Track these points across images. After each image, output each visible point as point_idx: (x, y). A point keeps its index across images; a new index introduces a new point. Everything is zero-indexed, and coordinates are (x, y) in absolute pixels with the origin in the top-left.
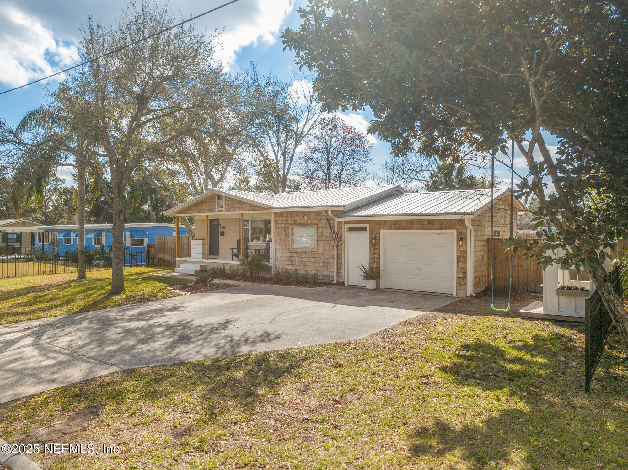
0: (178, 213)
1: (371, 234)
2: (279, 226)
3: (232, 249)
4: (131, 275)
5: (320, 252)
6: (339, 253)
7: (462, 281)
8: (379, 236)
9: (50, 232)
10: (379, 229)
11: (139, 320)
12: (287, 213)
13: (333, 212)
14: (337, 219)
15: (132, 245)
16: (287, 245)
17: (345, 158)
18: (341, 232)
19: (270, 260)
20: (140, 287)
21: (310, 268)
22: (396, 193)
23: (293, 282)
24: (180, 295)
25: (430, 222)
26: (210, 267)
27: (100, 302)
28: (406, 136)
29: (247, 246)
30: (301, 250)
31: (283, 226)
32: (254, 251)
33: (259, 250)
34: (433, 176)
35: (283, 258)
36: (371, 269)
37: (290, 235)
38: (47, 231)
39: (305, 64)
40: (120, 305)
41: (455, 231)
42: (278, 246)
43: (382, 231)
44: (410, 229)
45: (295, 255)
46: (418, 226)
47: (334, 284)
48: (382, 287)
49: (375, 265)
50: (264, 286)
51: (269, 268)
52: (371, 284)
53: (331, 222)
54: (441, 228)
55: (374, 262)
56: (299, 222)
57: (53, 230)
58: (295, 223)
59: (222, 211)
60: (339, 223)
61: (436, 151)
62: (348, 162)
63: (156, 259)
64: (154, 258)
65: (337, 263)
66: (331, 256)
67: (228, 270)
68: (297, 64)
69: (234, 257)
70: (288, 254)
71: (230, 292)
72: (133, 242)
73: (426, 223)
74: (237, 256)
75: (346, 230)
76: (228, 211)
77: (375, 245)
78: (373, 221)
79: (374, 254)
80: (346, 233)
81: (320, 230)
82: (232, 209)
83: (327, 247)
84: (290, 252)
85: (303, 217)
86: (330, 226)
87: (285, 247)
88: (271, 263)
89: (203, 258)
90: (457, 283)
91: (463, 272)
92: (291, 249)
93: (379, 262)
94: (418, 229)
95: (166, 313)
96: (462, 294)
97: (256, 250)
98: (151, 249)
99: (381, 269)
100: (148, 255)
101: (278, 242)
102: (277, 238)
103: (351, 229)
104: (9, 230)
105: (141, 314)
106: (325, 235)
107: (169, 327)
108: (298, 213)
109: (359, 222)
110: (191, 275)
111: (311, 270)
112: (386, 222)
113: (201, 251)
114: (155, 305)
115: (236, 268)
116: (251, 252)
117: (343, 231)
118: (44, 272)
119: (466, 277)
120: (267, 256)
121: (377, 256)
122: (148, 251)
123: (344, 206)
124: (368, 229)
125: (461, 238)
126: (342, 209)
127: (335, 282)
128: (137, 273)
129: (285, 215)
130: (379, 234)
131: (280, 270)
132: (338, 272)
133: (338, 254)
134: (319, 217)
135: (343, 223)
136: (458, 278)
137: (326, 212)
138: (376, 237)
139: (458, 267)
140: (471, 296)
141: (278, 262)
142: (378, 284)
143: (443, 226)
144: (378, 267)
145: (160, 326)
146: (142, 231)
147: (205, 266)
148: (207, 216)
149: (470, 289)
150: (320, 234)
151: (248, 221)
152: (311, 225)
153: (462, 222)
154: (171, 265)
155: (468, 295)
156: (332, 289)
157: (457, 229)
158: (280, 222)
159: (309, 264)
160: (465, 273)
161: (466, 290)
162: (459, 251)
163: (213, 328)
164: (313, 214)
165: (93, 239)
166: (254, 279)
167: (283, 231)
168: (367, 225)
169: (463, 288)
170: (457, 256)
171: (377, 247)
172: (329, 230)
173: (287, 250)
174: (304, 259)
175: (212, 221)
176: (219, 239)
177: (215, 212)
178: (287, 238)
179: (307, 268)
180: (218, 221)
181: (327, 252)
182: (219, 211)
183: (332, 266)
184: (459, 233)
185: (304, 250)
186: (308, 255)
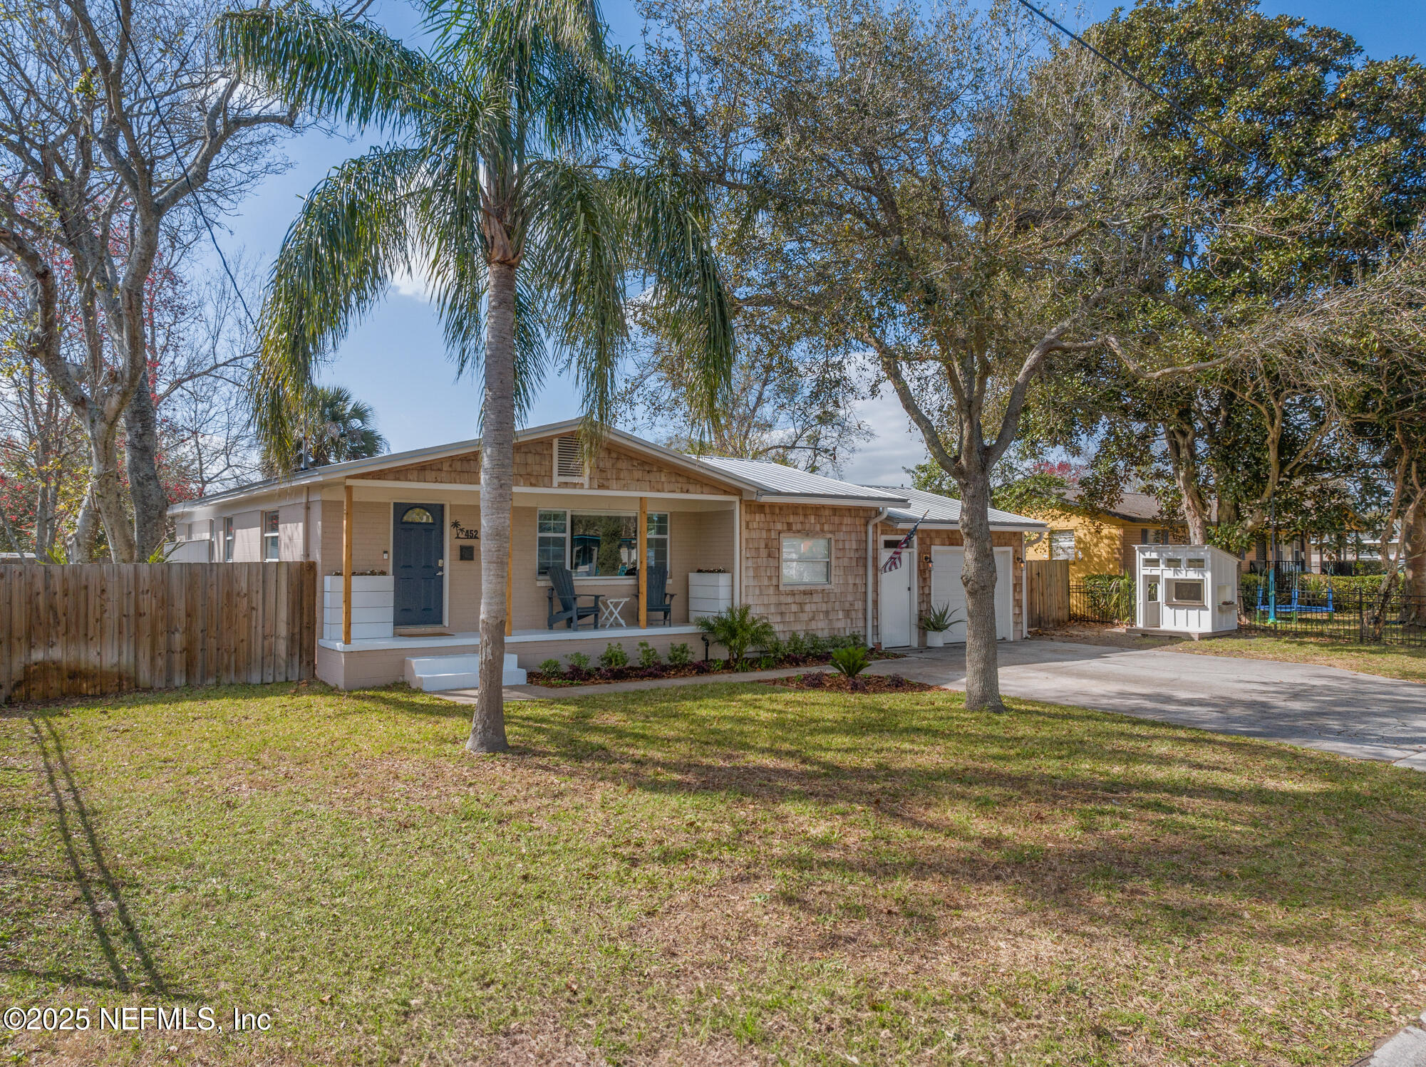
1: (919, 554)
5: (838, 590)
8: (931, 557)
10: (931, 545)
12: (773, 505)
18: (877, 550)
21: (820, 626)
30: (802, 588)
35: (761, 609)
37: (780, 556)
41: (1010, 549)
43: (933, 548)
45: (789, 599)
52: (941, 639)
54: (997, 545)
55: (923, 601)
56: (798, 526)
58: (788, 529)
59: (575, 485)
60: (874, 532)
65: (873, 609)
66: (858, 596)
70: (773, 600)
75: (882, 545)
76: (601, 487)
77: (925, 571)
78: (923, 531)
79: (924, 587)
80: (882, 552)
81: (839, 546)
84: (779, 594)
85: (805, 515)
87: (766, 582)
92: (781, 588)
93: (930, 601)
101: (751, 573)
106: (848, 555)
108: (796, 508)
111: (823, 629)
112: (939, 532)
117: (879, 548)
119: (1022, 613)
121: (927, 591)
124: (915, 545)
125: (1017, 559)
127: (870, 646)
130: (930, 553)
132: (873, 627)
134: (837, 519)
135: (880, 532)
138: (925, 558)
143: (999, 541)
149: (1025, 629)
150: (839, 554)
152: (819, 534)
153: (1017, 535)
157: (1013, 546)
158: (755, 526)
159: (819, 617)
161: (1022, 630)
162: (1015, 578)
164: (827, 512)
167: (763, 546)
168: (914, 538)
171: (927, 575)
173: (771, 590)
174: (807, 608)
175: (402, 509)
176: (441, 569)
177: (551, 486)
178: (773, 563)
179: (813, 625)
180: (437, 511)
181: (851, 588)
182: (566, 485)
183: (860, 615)
184: (1016, 551)
185: (808, 588)
186: (817, 598)
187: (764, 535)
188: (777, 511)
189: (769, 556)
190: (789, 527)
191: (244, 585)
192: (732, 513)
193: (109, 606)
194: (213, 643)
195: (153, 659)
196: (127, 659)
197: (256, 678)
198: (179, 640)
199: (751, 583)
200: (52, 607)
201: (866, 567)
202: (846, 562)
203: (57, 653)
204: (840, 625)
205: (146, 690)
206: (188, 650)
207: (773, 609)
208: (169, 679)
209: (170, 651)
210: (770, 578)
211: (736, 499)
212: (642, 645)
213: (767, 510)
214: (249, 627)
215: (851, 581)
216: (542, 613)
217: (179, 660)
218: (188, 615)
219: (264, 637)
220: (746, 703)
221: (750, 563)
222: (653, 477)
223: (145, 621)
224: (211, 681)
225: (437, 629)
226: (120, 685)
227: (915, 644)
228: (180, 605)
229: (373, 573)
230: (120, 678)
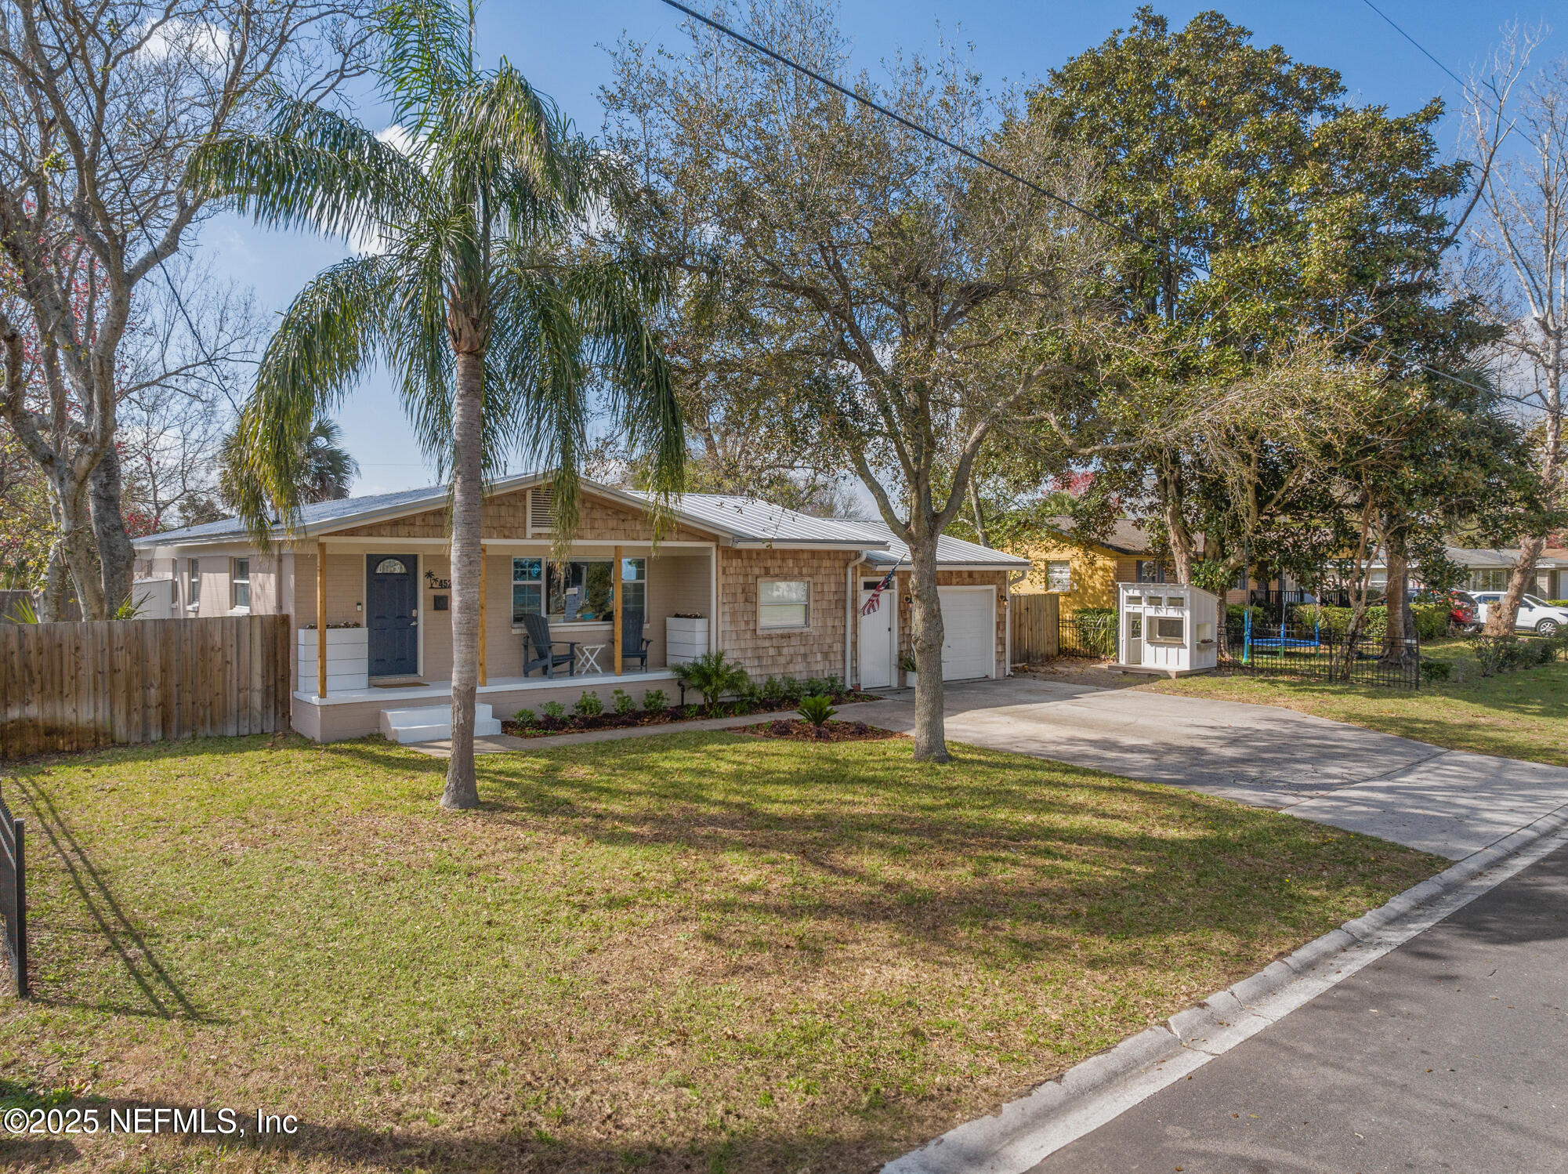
1: (900, 594)
5: (816, 633)
6: (853, 631)
7: (1001, 658)
14: (854, 567)
21: (798, 668)
30: (776, 632)
35: (739, 654)
36: (900, 654)
37: (757, 601)
41: (994, 587)
45: (767, 643)
49: (906, 647)
54: (980, 584)
55: (903, 642)
56: (777, 571)
58: (767, 575)
59: (548, 535)
60: (854, 574)
65: (852, 651)
70: (750, 644)
75: (861, 586)
76: (577, 537)
79: (903, 628)
80: (861, 594)
81: (818, 588)
84: (757, 638)
85: (783, 559)
87: (743, 628)
90: (997, 661)
92: (758, 632)
94: (957, 584)
96: (1001, 675)
101: (728, 618)
103: (867, 586)
106: (827, 597)
108: (777, 552)
109: (885, 573)
111: (800, 670)
117: (858, 589)
119: (1004, 650)
121: (907, 631)
124: (895, 586)
127: (849, 687)
132: (852, 668)
133: (851, 635)
134: (815, 562)
135: (859, 575)
136: (998, 652)
138: (907, 599)
143: (983, 579)
149: (1008, 667)
150: (817, 597)
152: (797, 577)
155: (1007, 674)
157: (997, 584)
159: (795, 659)
160: (1003, 644)
161: (1005, 668)
162: (998, 616)
164: (805, 556)
167: (740, 590)
169: (1002, 665)
170: (997, 623)
173: (748, 635)
174: (785, 651)
175: (374, 560)
176: (416, 619)
177: (524, 537)
178: (749, 607)
179: (791, 668)
180: (410, 561)
181: (829, 631)
182: (539, 536)
183: (839, 657)
184: (999, 589)
185: (786, 631)
186: (795, 641)
187: (741, 579)
188: (754, 556)
189: (746, 601)
190: (767, 572)
191: (218, 639)
192: (709, 558)
193: (83, 664)
194: (188, 698)
195: (128, 714)
196: (103, 715)
197: (231, 731)
198: (154, 694)
199: (728, 628)
200: (26, 666)
201: (844, 608)
202: (825, 605)
203: (33, 711)
204: (819, 667)
205: (125, 745)
206: (163, 704)
207: (749, 654)
208: (145, 735)
209: (146, 706)
210: (747, 623)
211: (712, 545)
212: (617, 692)
213: (744, 555)
214: (224, 682)
215: (830, 623)
216: (516, 659)
217: (154, 715)
218: (163, 670)
219: (239, 690)
220: (710, 754)
221: (727, 608)
222: (627, 525)
223: (120, 678)
224: (187, 734)
225: (411, 678)
226: (96, 741)
227: (895, 684)
228: (155, 662)
229: (347, 626)
230: (96, 733)
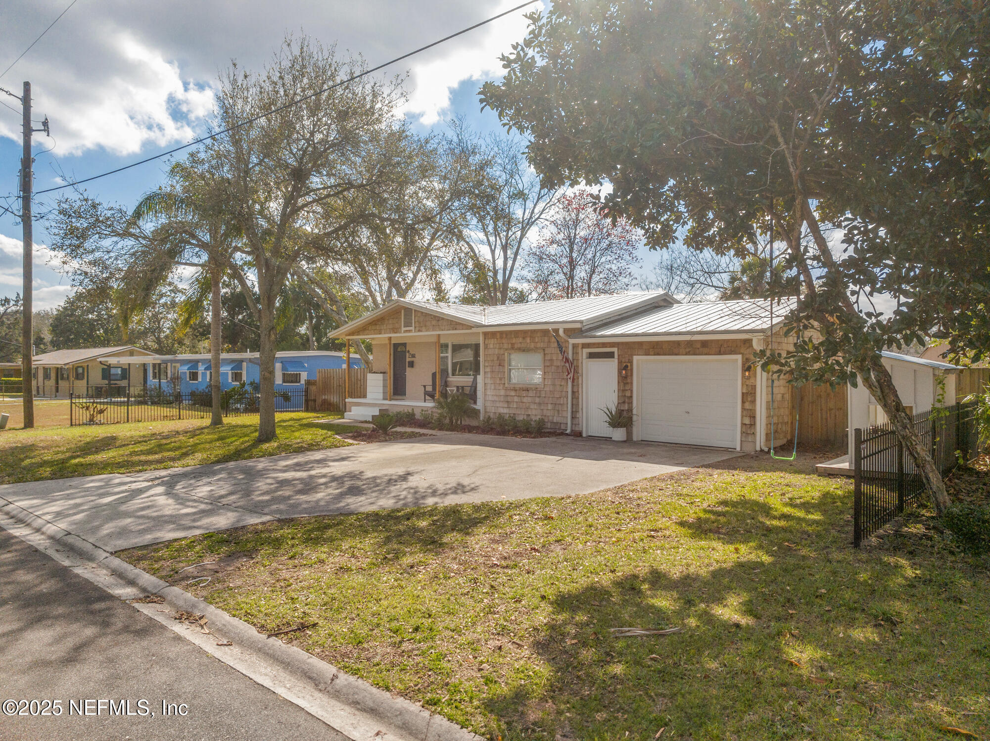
0: (349, 335)
1: (620, 362)
2: (490, 352)
3: (425, 386)
4: (284, 421)
5: (547, 389)
6: (575, 390)
7: (748, 428)
8: (632, 365)
9: (169, 364)
10: (632, 355)
11: (295, 471)
12: (501, 333)
13: (565, 330)
14: (572, 341)
15: (284, 381)
16: (501, 379)
17: (598, 254)
18: (578, 360)
19: (478, 400)
20: (297, 434)
21: (534, 412)
22: (662, 304)
23: (509, 431)
24: (351, 444)
25: (705, 344)
26: (393, 411)
27: (245, 450)
28: (667, 220)
29: (446, 382)
30: (521, 386)
31: (497, 351)
32: (455, 389)
33: (463, 387)
34: (733, 280)
35: (495, 398)
36: (620, 412)
37: (506, 365)
38: (166, 362)
39: (514, 124)
40: (271, 454)
41: (739, 357)
42: (488, 381)
43: (635, 358)
44: (676, 355)
45: (513, 393)
46: (688, 350)
47: (567, 435)
48: (635, 439)
49: (626, 407)
50: (467, 436)
51: (476, 413)
52: (619, 434)
53: (564, 345)
54: (720, 353)
55: (624, 402)
56: (519, 345)
57: (172, 361)
58: (513, 348)
59: (410, 331)
60: (575, 346)
61: (710, 241)
62: (603, 259)
63: (319, 401)
64: (315, 401)
65: (572, 405)
66: (564, 394)
67: (418, 416)
68: (504, 125)
69: (427, 397)
70: (502, 392)
71: (419, 442)
72: (286, 378)
73: (699, 346)
74: (432, 396)
75: (585, 356)
76: (419, 331)
77: (626, 377)
78: (623, 343)
79: (624, 391)
80: (584, 361)
81: (548, 357)
82: (424, 329)
83: (558, 382)
84: (506, 389)
85: (524, 338)
86: (561, 351)
87: (498, 382)
88: (479, 406)
89: (384, 399)
90: (742, 433)
91: (750, 417)
92: (506, 385)
93: (632, 403)
94: (686, 354)
95: (331, 464)
96: (749, 449)
97: (458, 387)
98: (311, 387)
99: (634, 412)
100: (306, 395)
101: (489, 375)
102: (488, 370)
103: (592, 356)
104: (113, 361)
105: (297, 464)
106: (555, 363)
107: (334, 479)
108: (517, 333)
109: (604, 345)
110: (366, 422)
111: (535, 414)
112: (641, 344)
113: (381, 389)
114: (318, 455)
115: (430, 412)
116: (452, 390)
117: (580, 358)
118: (165, 417)
119: (755, 424)
120: (473, 397)
121: (628, 394)
122: (307, 391)
123: (581, 322)
124: (616, 356)
125: (747, 368)
126: (578, 326)
127: (568, 431)
128: (292, 419)
129: (498, 335)
130: (631, 362)
131: (492, 416)
132: (572, 418)
133: (573, 392)
134: (546, 339)
135: (580, 346)
136: (743, 424)
137: (556, 331)
138: (626, 366)
139: (743, 409)
140: (762, 450)
141: (488, 404)
142: (629, 434)
143: (722, 350)
144: (630, 410)
145: (324, 476)
146: (297, 362)
147: (387, 410)
148: (390, 338)
149: (760, 441)
150: (548, 364)
151: (446, 346)
152: (535, 350)
153: (748, 342)
154: (339, 410)
155: (758, 449)
156: (563, 440)
157: (743, 354)
158: (491, 346)
159: (532, 406)
160: (753, 417)
161: (755, 442)
162: (745, 387)
163: (390, 480)
164: (539, 334)
165: (230, 372)
166: (453, 427)
167: (496, 358)
168: (615, 350)
169: (750, 438)
170: (743, 394)
171: (629, 381)
172: (560, 357)
173: (501, 387)
174: (525, 400)
175: (396, 346)
176: (406, 372)
177: (401, 332)
178: (502, 369)
179: (529, 412)
181: (557, 388)
182: (406, 331)
183: (565, 408)
184: (746, 359)
185: (526, 386)
186: (531, 394)
188: (504, 336)
189: (500, 365)
190: (513, 346)
202: (553, 369)
204: (549, 413)
207: (502, 399)
225: (403, 397)
